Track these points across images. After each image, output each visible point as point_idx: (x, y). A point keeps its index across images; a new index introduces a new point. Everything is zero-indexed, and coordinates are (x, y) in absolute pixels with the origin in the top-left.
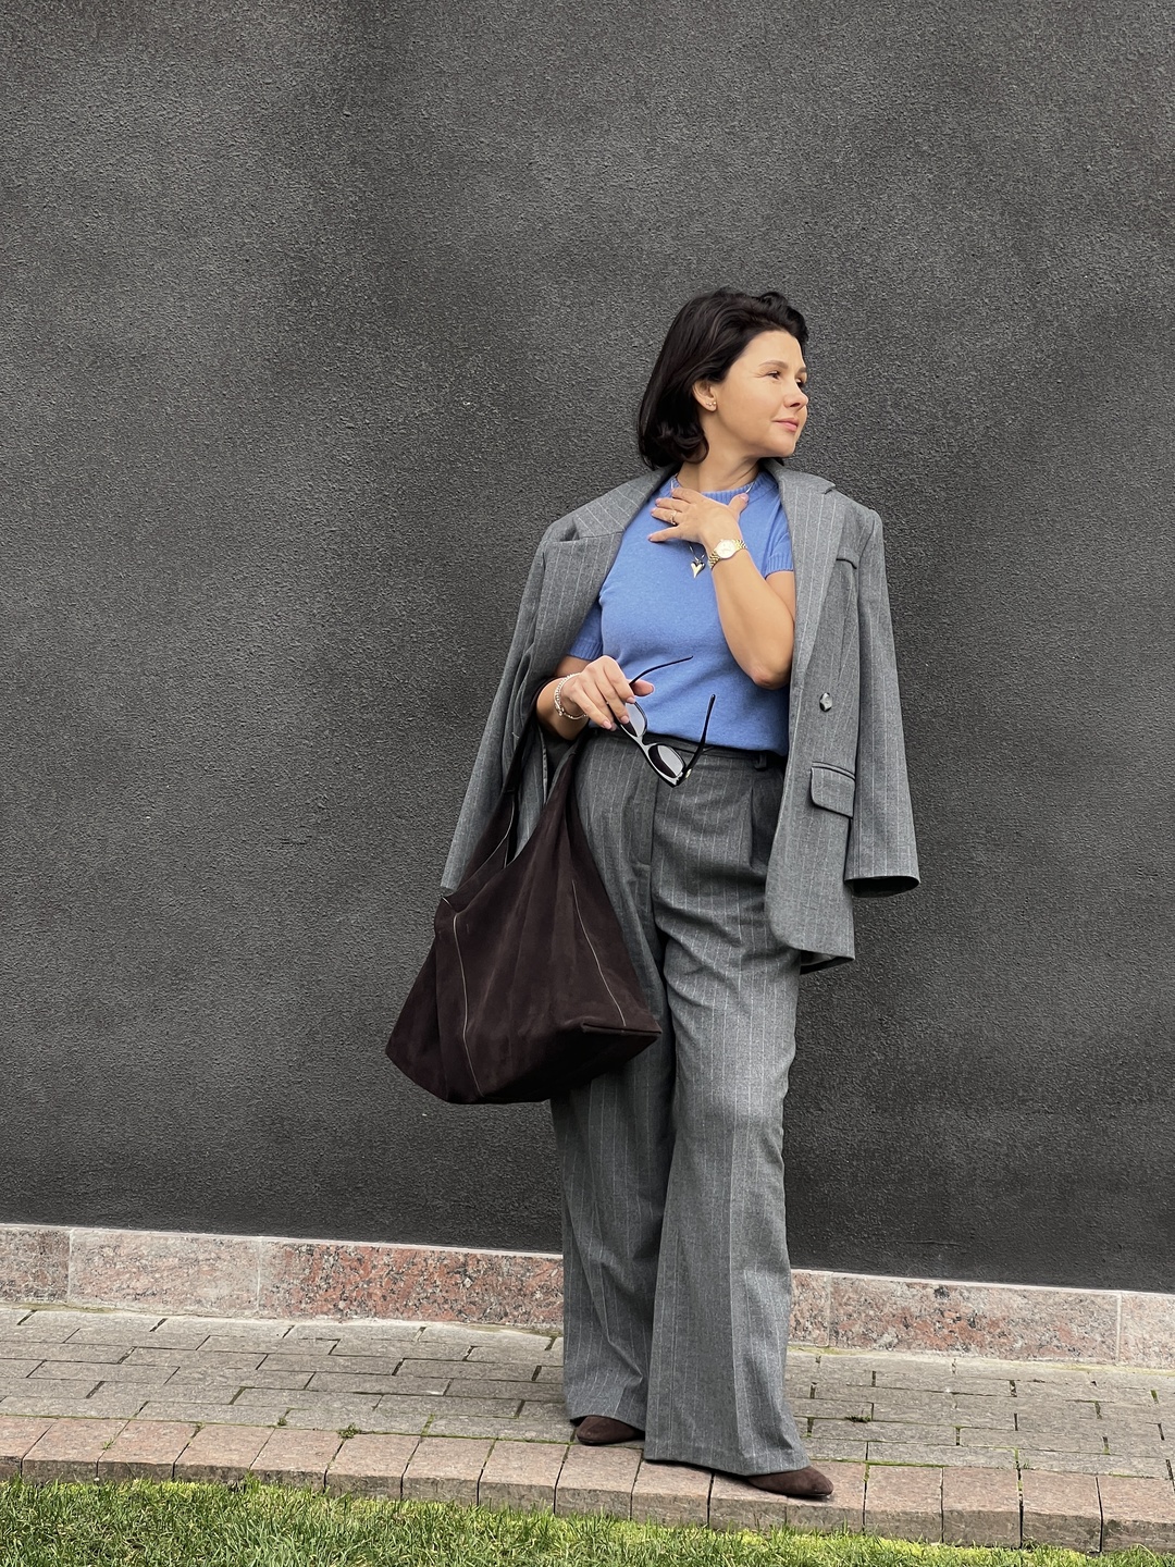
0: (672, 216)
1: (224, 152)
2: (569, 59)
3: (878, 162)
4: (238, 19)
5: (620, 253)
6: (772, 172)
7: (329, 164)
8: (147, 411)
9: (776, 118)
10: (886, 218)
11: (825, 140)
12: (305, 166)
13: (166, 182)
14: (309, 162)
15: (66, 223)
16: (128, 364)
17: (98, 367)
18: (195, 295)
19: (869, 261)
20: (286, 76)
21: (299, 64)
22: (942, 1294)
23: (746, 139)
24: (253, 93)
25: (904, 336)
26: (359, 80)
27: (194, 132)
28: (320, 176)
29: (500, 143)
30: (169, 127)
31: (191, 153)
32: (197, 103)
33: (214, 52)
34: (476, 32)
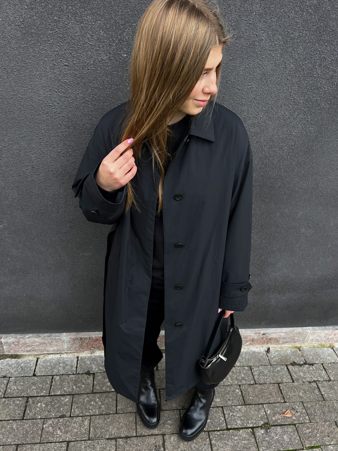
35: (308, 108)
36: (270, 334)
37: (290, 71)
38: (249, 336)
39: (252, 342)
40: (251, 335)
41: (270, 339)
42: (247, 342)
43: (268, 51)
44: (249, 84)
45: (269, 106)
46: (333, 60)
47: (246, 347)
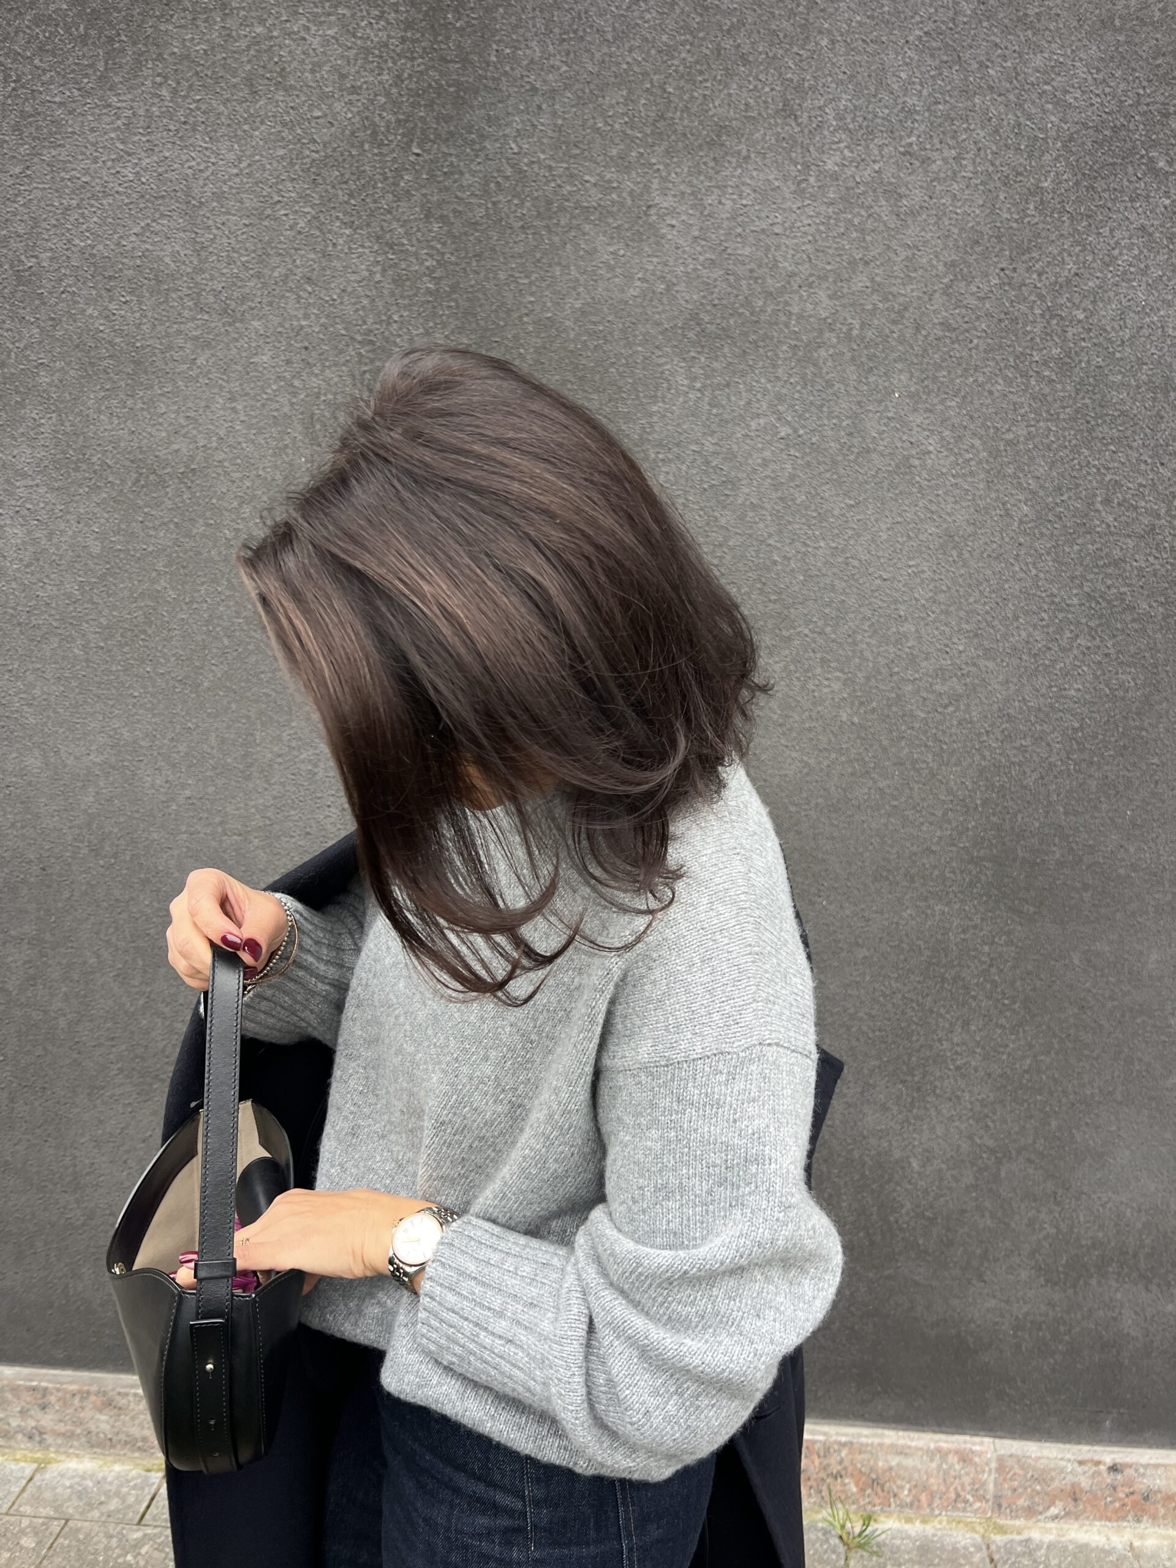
0: (829, 267)
1: (268, 212)
2: (697, 62)
3: (1100, 185)
4: (275, 34)
5: (763, 317)
6: (959, 204)
7: (398, 220)
8: (203, 536)
9: (966, 130)
10: (1107, 259)
11: (1030, 157)
12: (368, 225)
13: (203, 254)
14: (373, 219)
15: (89, 311)
16: (176, 481)
17: (143, 486)
18: (247, 394)
19: (1081, 316)
20: (338, 106)
21: (354, 90)
22: (1116, 1470)
23: (926, 161)
24: (299, 131)
25: (1123, 413)
26: (430, 105)
27: (231, 187)
28: (388, 236)
29: (610, 181)
30: (201, 183)
31: (230, 214)
32: (231, 150)
33: (249, 81)
34: (575, 32)
35: (1100, 617)
36: (1142, 1470)
37: (1021, 522)
38: (1054, 1469)
39: (1071, 1506)
40: (1062, 1470)
41: (1146, 1498)
42: (1053, 1503)
43: (950, 478)
44: (911, 563)
45: (979, 618)
46: (1145, 486)
47: (1051, 1525)
